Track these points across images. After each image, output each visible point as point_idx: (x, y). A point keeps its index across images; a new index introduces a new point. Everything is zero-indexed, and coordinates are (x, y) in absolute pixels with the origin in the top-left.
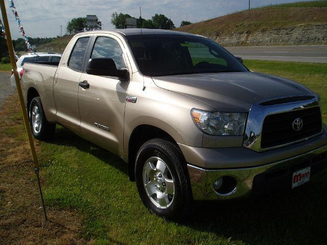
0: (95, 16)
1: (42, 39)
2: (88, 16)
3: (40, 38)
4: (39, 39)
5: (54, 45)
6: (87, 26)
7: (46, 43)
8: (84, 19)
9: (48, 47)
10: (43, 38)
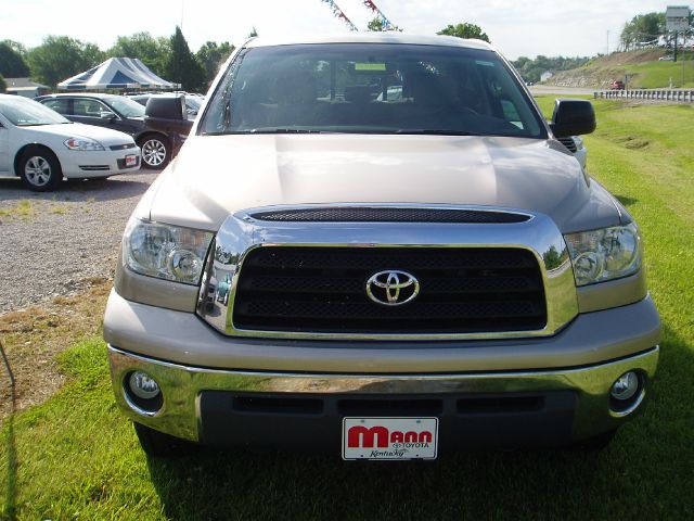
0: (686, 8)
1: (568, 59)
2: (669, 8)
3: (565, 58)
4: (561, 59)
5: (586, 74)
6: (666, 32)
7: (574, 67)
8: (662, 15)
9: (576, 76)
10: (570, 57)
